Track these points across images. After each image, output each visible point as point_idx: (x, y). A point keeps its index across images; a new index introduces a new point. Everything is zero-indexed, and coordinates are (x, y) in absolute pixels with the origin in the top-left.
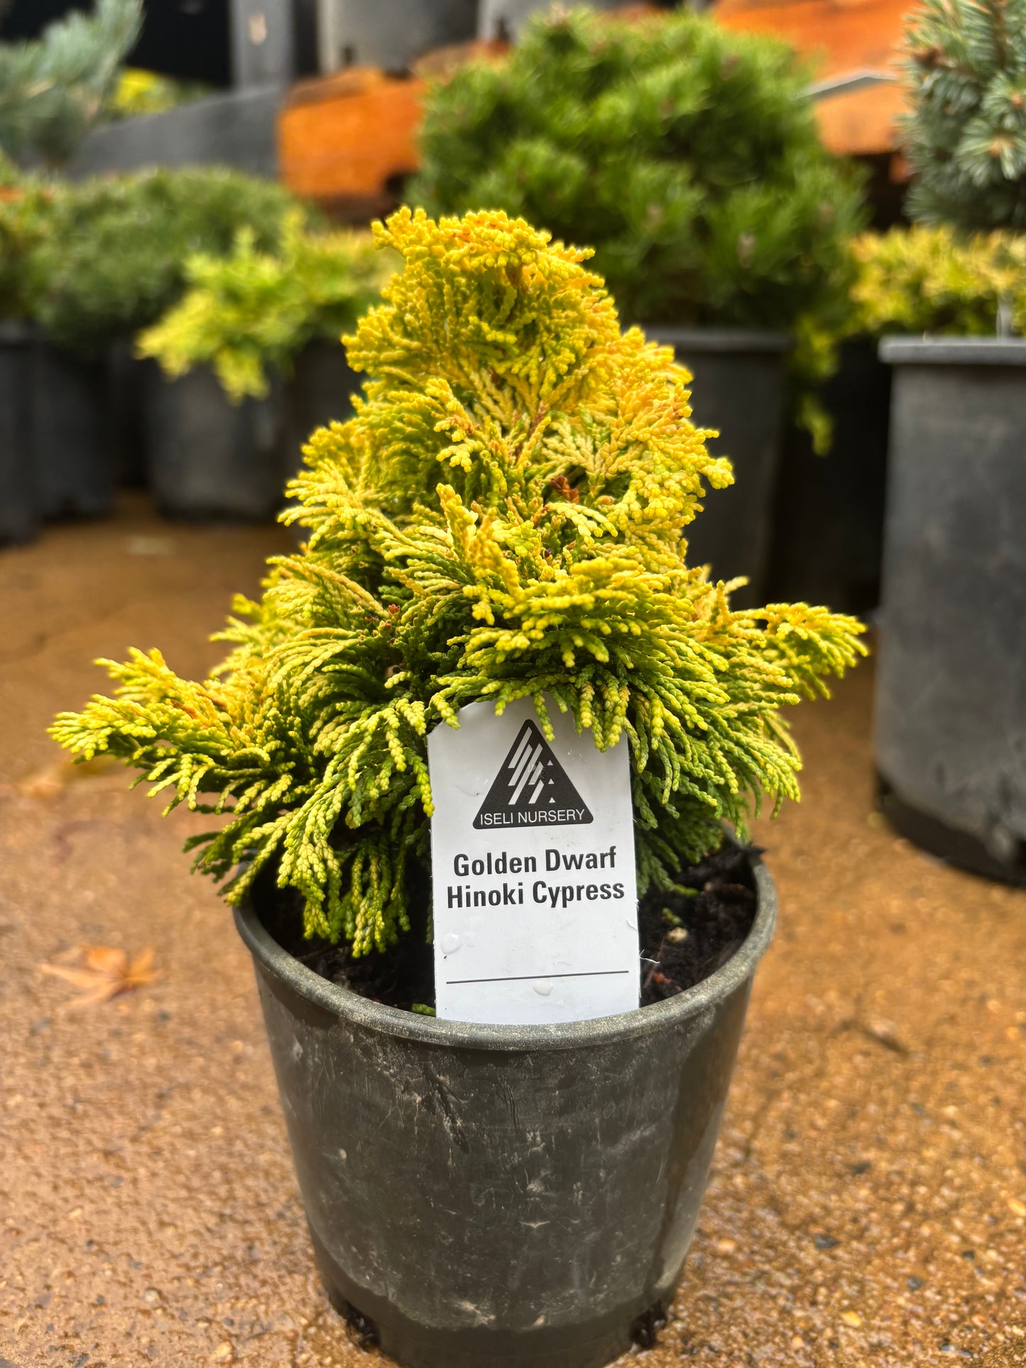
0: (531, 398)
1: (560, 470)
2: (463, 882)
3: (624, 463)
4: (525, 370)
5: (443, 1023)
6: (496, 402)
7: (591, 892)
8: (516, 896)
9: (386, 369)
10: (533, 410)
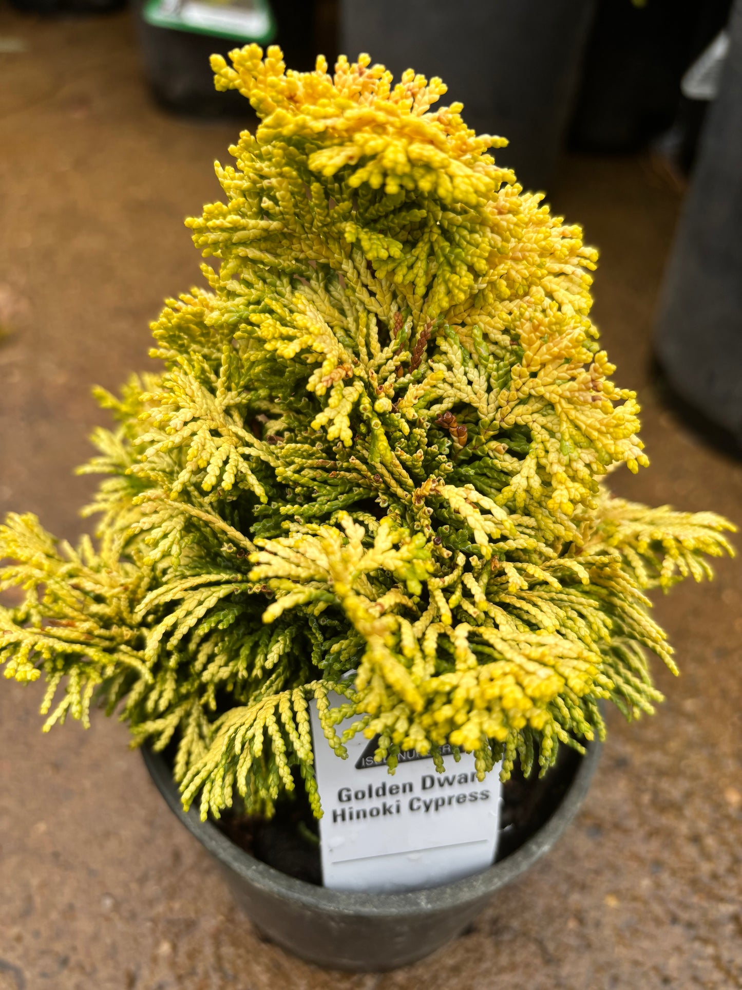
0: (415, 302)
1: (447, 404)
2: (346, 806)
3: (521, 415)
4: (410, 277)
5: (333, 895)
6: (372, 294)
7: (460, 800)
8: (394, 810)
9: (241, 251)
10: (415, 311)
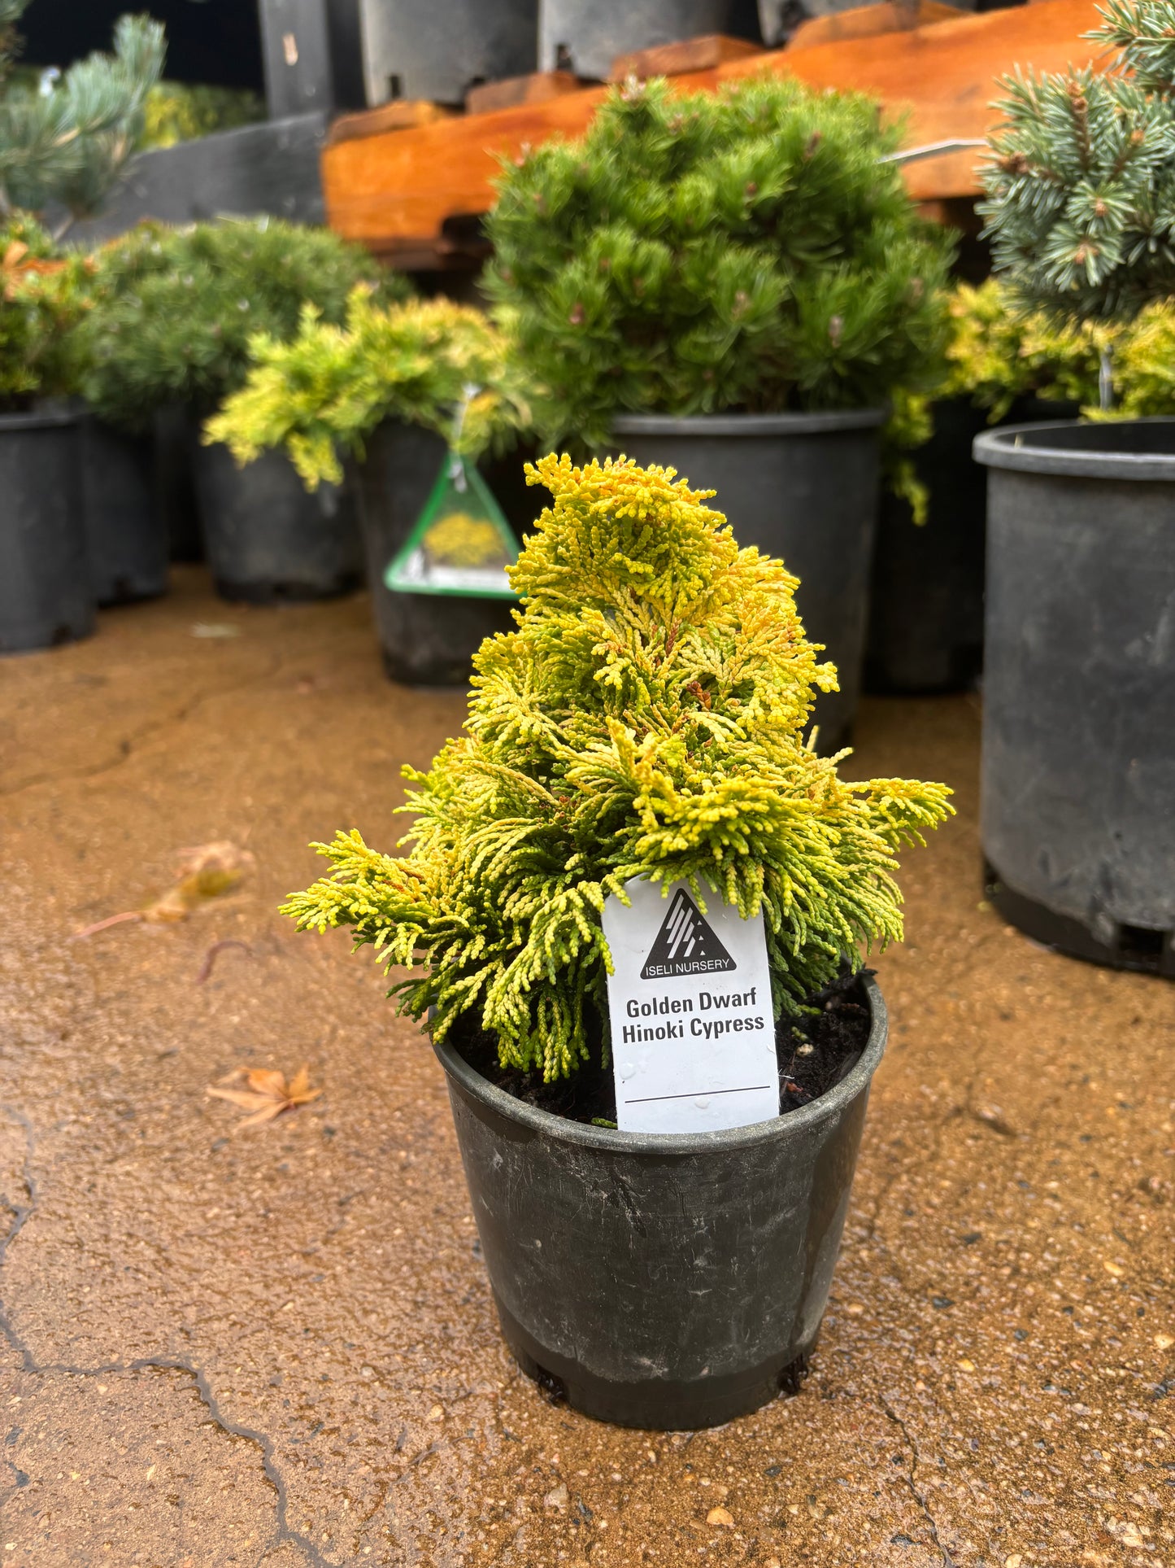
0: (665, 613)
1: (694, 677)
2: (634, 1021)
3: (747, 672)
4: (661, 592)
5: (626, 1134)
6: (636, 615)
7: (737, 1025)
8: (677, 1032)
9: (542, 590)
10: (667, 622)
